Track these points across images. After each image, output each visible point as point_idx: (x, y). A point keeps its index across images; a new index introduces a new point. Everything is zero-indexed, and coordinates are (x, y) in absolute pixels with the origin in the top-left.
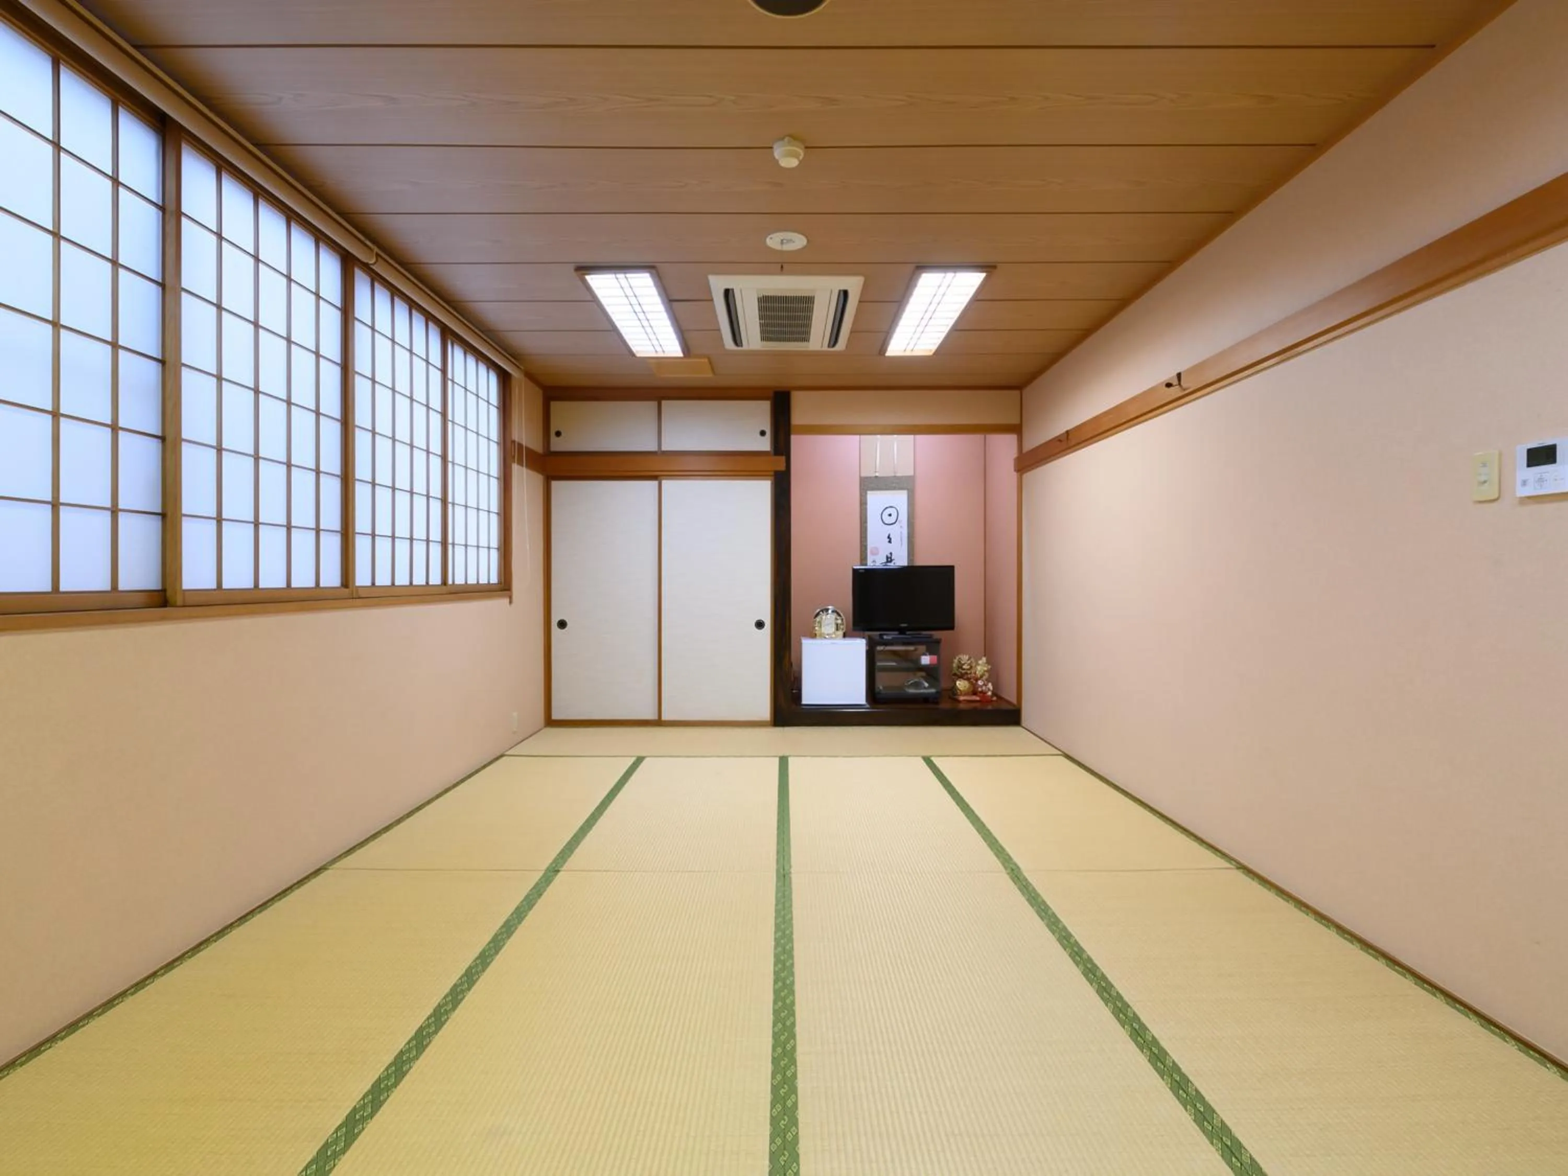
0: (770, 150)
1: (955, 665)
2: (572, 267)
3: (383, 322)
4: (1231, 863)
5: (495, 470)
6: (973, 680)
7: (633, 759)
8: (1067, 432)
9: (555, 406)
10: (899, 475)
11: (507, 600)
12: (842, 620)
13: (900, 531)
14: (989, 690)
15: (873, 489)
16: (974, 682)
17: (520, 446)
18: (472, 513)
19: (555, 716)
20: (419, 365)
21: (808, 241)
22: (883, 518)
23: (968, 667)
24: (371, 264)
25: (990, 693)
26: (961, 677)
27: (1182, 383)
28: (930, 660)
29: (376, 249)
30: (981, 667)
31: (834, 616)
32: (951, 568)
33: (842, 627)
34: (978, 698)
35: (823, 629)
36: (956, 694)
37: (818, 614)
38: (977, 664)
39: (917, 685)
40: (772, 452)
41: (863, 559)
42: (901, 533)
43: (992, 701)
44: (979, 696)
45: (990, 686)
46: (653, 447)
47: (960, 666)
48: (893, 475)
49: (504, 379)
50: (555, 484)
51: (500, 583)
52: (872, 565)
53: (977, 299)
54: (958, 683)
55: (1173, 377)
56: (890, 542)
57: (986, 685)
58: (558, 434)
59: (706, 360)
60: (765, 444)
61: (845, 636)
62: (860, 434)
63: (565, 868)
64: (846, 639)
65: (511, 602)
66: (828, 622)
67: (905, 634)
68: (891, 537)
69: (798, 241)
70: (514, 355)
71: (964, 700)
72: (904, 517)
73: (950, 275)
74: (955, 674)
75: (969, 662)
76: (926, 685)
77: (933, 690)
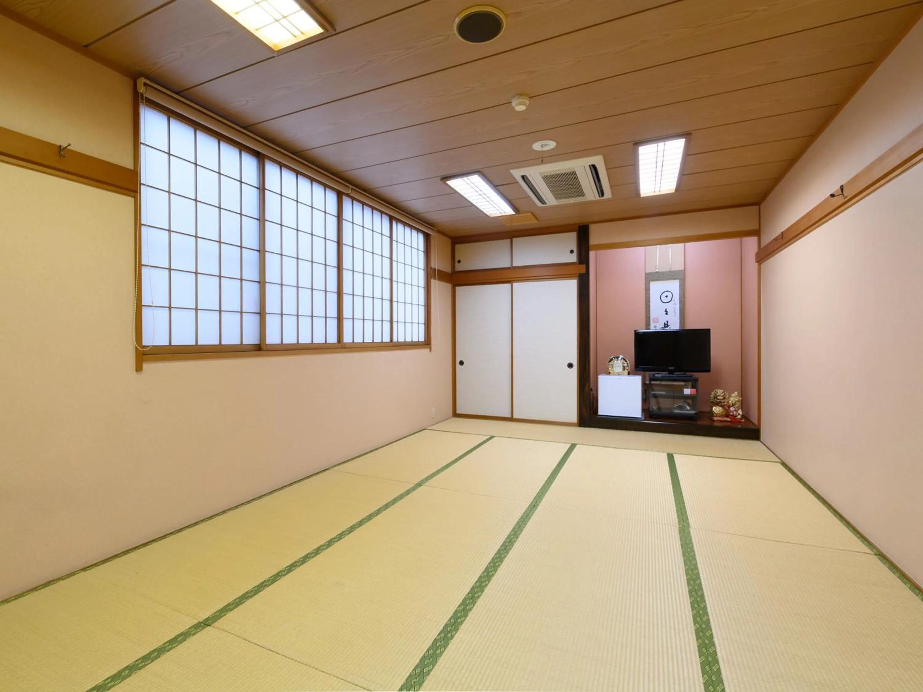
0: (509, 104)
1: (712, 396)
2: (439, 178)
3: (358, 219)
4: (872, 550)
5: (422, 283)
6: (726, 408)
7: (489, 437)
8: (782, 233)
9: (458, 247)
10: (672, 270)
11: (428, 350)
12: (627, 364)
13: (674, 307)
14: (739, 414)
15: (654, 280)
16: (727, 408)
17: (435, 269)
18: (408, 306)
19: (458, 412)
20: (377, 237)
21: (557, 144)
22: (661, 298)
23: (722, 398)
24: (350, 193)
25: (739, 417)
26: (717, 404)
27: (844, 193)
28: (691, 391)
29: (351, 186)
30: (734, 398)
31: (623, 361)
32: (708, 331)
33: (627, 368)
34: (729, 420)
35: (614, 369)
36: (713, 416)
37: (611, 360)
38: (730, 396)
39: (680, 408)
40: (578, 263)
41: (648, 325)
42: (675, 308)
43: (741, 422)
44: (730, 418)
45: (740, 412)
46: (507, 265)
47: (715, 397)
48: (669, 270)
49: (427, 237)
50: (458, 289)
51: (425, 341)
52: (654, 329)
53: (687, 154)
54: (714, 408)
55: (839, 189)
56: (667, 314)
57: (737, 411)
58: (459, 262)
59: (530, 214)
60: (573, 258)
61: (629, 374)
62: (645, 246)
63: (426, 484)
64: (630, 376)
65: (431, 351)
66: (618, 365)
67: (673, 374)
68: (667, 310)
69: (551, 145)
70: (429, 224)
71: (718, 420)
72: (677, 298)
73: (661, 144)
74: (712, 402)
75: (723, 394)
76: (688, 408)
77: (693, 412)
